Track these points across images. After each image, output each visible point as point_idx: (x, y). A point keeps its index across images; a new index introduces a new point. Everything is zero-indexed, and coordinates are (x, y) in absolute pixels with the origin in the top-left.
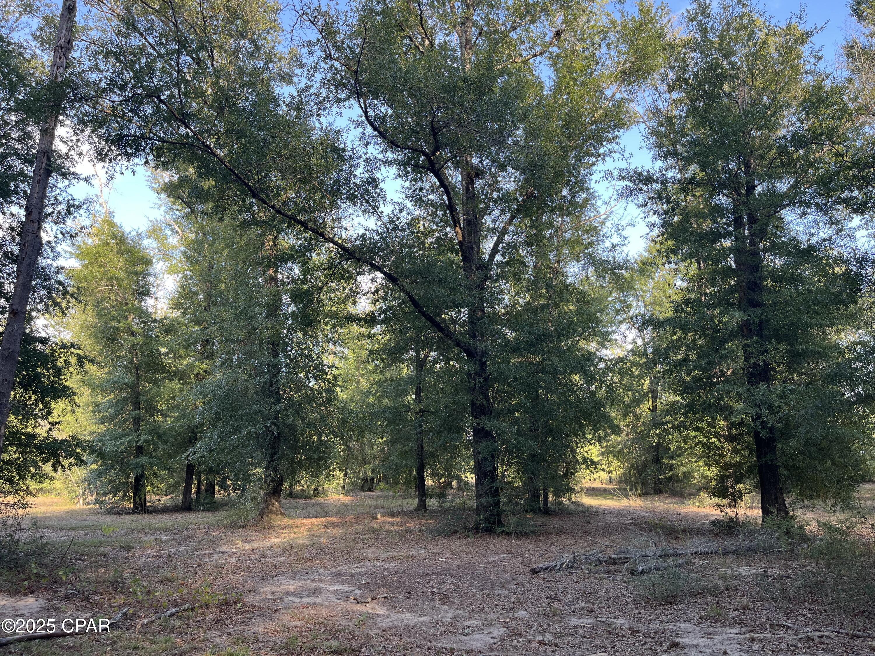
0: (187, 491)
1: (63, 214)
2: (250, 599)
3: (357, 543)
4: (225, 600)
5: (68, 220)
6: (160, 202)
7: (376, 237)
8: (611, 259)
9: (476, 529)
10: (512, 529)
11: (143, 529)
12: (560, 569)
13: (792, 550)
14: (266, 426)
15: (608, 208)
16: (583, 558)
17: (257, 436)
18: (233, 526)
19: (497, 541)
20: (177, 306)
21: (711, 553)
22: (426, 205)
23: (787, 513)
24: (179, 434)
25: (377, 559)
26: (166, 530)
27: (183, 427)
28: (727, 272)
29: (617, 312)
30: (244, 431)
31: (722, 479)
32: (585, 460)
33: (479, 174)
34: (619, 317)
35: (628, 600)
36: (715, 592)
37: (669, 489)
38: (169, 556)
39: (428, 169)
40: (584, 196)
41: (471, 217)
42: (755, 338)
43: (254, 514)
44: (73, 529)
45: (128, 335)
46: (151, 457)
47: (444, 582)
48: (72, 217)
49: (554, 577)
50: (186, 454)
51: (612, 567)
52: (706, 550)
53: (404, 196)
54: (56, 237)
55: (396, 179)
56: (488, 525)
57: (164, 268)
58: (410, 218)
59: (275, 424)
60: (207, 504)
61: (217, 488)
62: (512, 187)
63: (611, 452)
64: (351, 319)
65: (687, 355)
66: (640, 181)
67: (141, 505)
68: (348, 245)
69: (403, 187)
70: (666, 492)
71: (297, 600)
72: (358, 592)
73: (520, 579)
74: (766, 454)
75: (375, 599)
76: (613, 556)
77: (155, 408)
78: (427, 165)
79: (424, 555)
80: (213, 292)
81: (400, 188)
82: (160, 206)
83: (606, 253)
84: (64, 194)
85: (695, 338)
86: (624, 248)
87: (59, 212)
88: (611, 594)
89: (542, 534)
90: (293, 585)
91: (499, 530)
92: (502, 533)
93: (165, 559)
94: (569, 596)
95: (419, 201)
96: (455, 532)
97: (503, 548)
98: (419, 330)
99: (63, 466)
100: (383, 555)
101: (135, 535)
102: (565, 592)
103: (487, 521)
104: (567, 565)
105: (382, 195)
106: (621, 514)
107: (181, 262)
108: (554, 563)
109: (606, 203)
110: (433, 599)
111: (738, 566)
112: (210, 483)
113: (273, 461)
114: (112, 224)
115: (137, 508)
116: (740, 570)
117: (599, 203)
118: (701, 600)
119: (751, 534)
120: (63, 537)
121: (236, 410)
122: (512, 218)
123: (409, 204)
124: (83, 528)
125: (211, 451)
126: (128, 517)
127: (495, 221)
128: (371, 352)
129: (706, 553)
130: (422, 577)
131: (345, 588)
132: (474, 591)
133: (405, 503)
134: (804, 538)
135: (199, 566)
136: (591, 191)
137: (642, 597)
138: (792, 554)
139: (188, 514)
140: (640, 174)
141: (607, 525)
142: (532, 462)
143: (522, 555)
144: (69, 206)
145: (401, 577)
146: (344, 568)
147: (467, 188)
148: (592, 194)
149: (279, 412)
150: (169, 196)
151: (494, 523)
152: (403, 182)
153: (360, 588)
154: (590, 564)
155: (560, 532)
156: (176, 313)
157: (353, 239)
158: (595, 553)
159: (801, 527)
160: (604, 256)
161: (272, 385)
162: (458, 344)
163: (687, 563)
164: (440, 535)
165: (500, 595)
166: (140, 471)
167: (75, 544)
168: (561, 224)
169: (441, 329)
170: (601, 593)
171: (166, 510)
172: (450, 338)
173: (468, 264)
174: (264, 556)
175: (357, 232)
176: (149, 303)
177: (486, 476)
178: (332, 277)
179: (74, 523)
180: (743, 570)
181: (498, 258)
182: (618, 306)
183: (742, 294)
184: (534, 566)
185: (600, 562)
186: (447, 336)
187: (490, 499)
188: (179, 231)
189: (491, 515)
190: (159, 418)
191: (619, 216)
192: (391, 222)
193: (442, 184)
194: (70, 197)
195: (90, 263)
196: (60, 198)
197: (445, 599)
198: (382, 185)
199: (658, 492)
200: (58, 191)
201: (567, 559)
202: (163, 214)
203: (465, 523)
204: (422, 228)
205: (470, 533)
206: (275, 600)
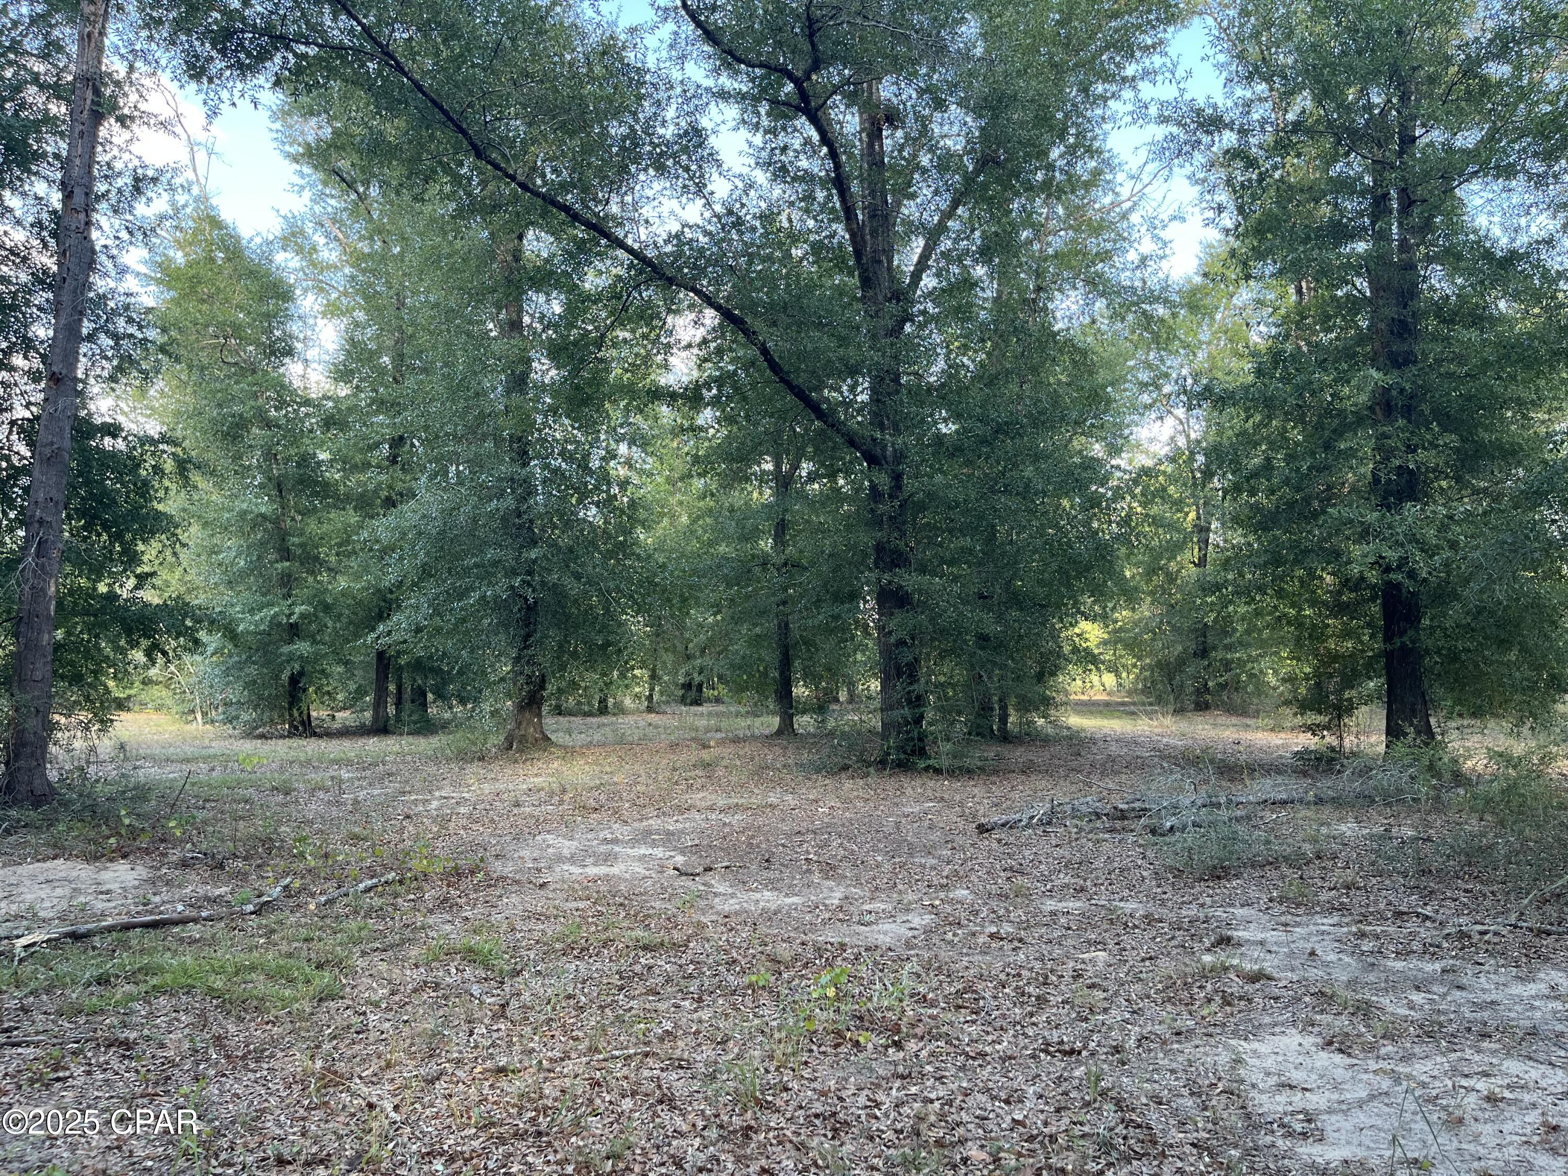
0: (379, 704)
1: (127, 194)
2: (498, 868)
3: (676, 783)
4: (456, 868)
5: (136, 205)
6: (301, 182)
7: (703, 240)
8: (1138, 284)
9: (882, 764)
10: (945, 762)
11: (309, 762)
12: (1029, 826)
13: (1437, 798)
14: (512, 588)
15: (1139, 187)
16: (1068, 808)
17: (498, 605)
18: (463, 757)
19: (918, 782)
20: (342, 374)
21: (1292, 802)
22: (794, 179)
23: (1431, 735)
24: (360, 603)
25: (711, 809)
26: (349, 763)
27: (367, 589)
28: (1354, 304)
29: (1143, 386)
30: (475, 596)
31: (1319, 680)
32: (1075, 650)
33: (893, 117)
34: (1146, 398)
35: (1145, 874)
36: (1297, 861)
37: (1223, 702)
38: (356, 802)
39: (798, 109)
40: (1093, 164)
41: (878, 201)
42: (1401, 422)
43: (496, 740)
44: (188, 761)
45: (261, 428)
46: (314, 642)
47: (826, 844)
48: (144, 200)
49: (1017, 838)
50: (374, 635)
51: (1118, 824)
52: (1284, 796)
53: (752, 162)
54: (117, 238)
55: (736, 129)
56: (902, 756)
57: (316, 307)
58: (763, 205)
59: (529, 584)
60: (415, 723)
61: (430, 697)
62: (956, 144)
63: (1120, 640)
64: (658, 394)
65: (1268, 459)
66: (1201, 125)
67: (303, 723)
68: (650, 253)
69: (750, 144)
70: (1217, 707)
71: (576, 870)
72: (680, 859)
73: (960, 840)
74: (1402, 633)
75: (710, 869)
76: (1121, 806)
77: (317, 558)
78: (795, 100)
79: (793, 803)
80: (407, 350)
81: (745, 147)
82: (302, 188)
83: (1128, 273)
84: (126, 156)
85: (1284, 428)
86: (1164, 264)
87: (120, 191)
88: (1116, 865)
89: (996, 772)
90: (567, 846)
91: (922, 765)
92: (927, 769)
93: (350, 808)
94: (1042, 867)
95: (781, 173)
96: (845, 768)
97: (930, 793)
98: (782, 415)
99: (165, 653)
100: (721, 802)
101: (296, 769)
102: (1036, 861)
103: (901, 749)
104: (1040, 820)
105: (713, 158)
106: (1135, 743)
107: (346, 294)
108: (1017, 817)
109: (1133, 177)
110: (809, 871)
111: (1341, 820)
112: (419, 687)
113: (526, 647)
114: (215, 223)
115: (296, 728)
116: (1343, 828)
117: (1120, 177)
118: (1271, 873)
119: (1365, 771)
120: (172, 773)
121: (458, 557)
122: (955, 204)
123: (761, 177)
124: (205, 759)
125: (418, 630)
126: (281, 742)
127: (922, 208)
128: (696, 460)
129: (1284, 803)
130: (788, 836)
131: (659, 852)
132: (879, 858)
133: (757, 724)
134: (1459, 778)
135: (408, 817)
136: (1107, 155)
137: (1171, 869)
138: (1438, 804)
139: (382, 738)
140: (1199, 112)
141: (1112, 759)
142: (982, 648)
143: (961, 804)
144: (137, 180)
145: (753, 837)
146: (654, 823)
147: (871, 145)
148: (1107, 163)
149: (534, 561)
150: (315, 167)
151: (913, 753)
152: (749, 136)
153: (683, 853)
154: (1080, 819)
155: (1027, 770)
156: (344, 391)
157: (660, 241)
158: (1089, 801)
159: (1455, 761)
160: (1125, 278)
161: (519, 516)
162: (852, 442)
163: (1249, 818)
164: (818, 771)
165: (923, 866)
166: (297, 666)
167: (193, 784)
168: (1047, 219)
169: (820, 415)
170: (1099, 863)
171: (345, 733)
172: (838, 431)
173: (871, 293)
174: (517, 805)
175: (667, 228)
176: (293, 370)
177: (899, 674)
178: (621, 317)
179: (189, 751)
180: (1348, 828)
181: (928, 282)
182: (1144, 376)
183: (1377, 345)
184: (983, 821)
185: (1098, 816)
186: (833, 426)
187: (906, 711)
188: (341, 236)
189: (907, 740)
190: (324, 577)
191: (1155, 204)
192: (730, 212)
193: (825, 139)
194: (136, 162)
195: (184, 296)
196: (118, 165)
197: (829, 870)
198: (712, 141)
199: (1202, 707)
200: (115, 152)
201: (1041, 810)
202: (309, 203)
203: (862, 754)
204: (786, 224)
205: (872, 770)
206: (539, 870)
